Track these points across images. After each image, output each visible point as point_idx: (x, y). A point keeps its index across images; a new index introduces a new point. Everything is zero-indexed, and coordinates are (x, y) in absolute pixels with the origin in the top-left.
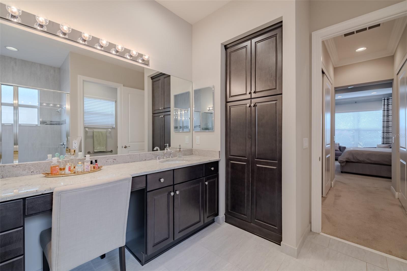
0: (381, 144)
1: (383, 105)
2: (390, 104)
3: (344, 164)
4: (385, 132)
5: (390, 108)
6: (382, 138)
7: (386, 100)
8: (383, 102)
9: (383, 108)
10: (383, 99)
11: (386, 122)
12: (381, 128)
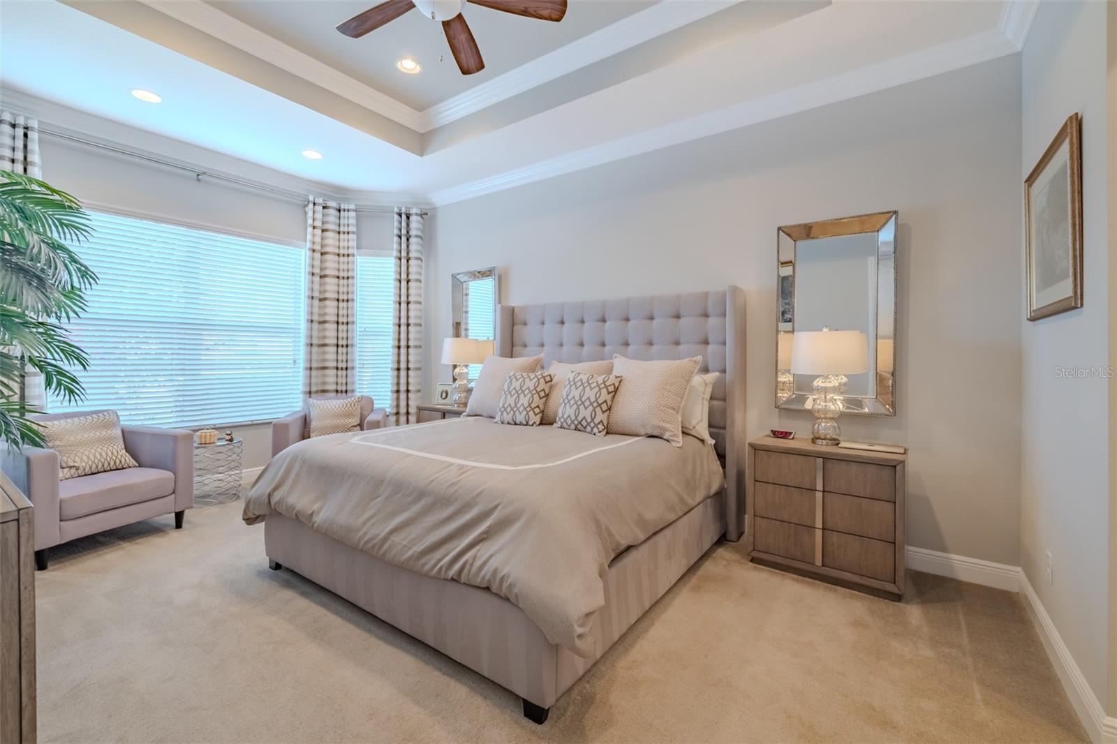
7: (319, 208)
12: (305, 327)
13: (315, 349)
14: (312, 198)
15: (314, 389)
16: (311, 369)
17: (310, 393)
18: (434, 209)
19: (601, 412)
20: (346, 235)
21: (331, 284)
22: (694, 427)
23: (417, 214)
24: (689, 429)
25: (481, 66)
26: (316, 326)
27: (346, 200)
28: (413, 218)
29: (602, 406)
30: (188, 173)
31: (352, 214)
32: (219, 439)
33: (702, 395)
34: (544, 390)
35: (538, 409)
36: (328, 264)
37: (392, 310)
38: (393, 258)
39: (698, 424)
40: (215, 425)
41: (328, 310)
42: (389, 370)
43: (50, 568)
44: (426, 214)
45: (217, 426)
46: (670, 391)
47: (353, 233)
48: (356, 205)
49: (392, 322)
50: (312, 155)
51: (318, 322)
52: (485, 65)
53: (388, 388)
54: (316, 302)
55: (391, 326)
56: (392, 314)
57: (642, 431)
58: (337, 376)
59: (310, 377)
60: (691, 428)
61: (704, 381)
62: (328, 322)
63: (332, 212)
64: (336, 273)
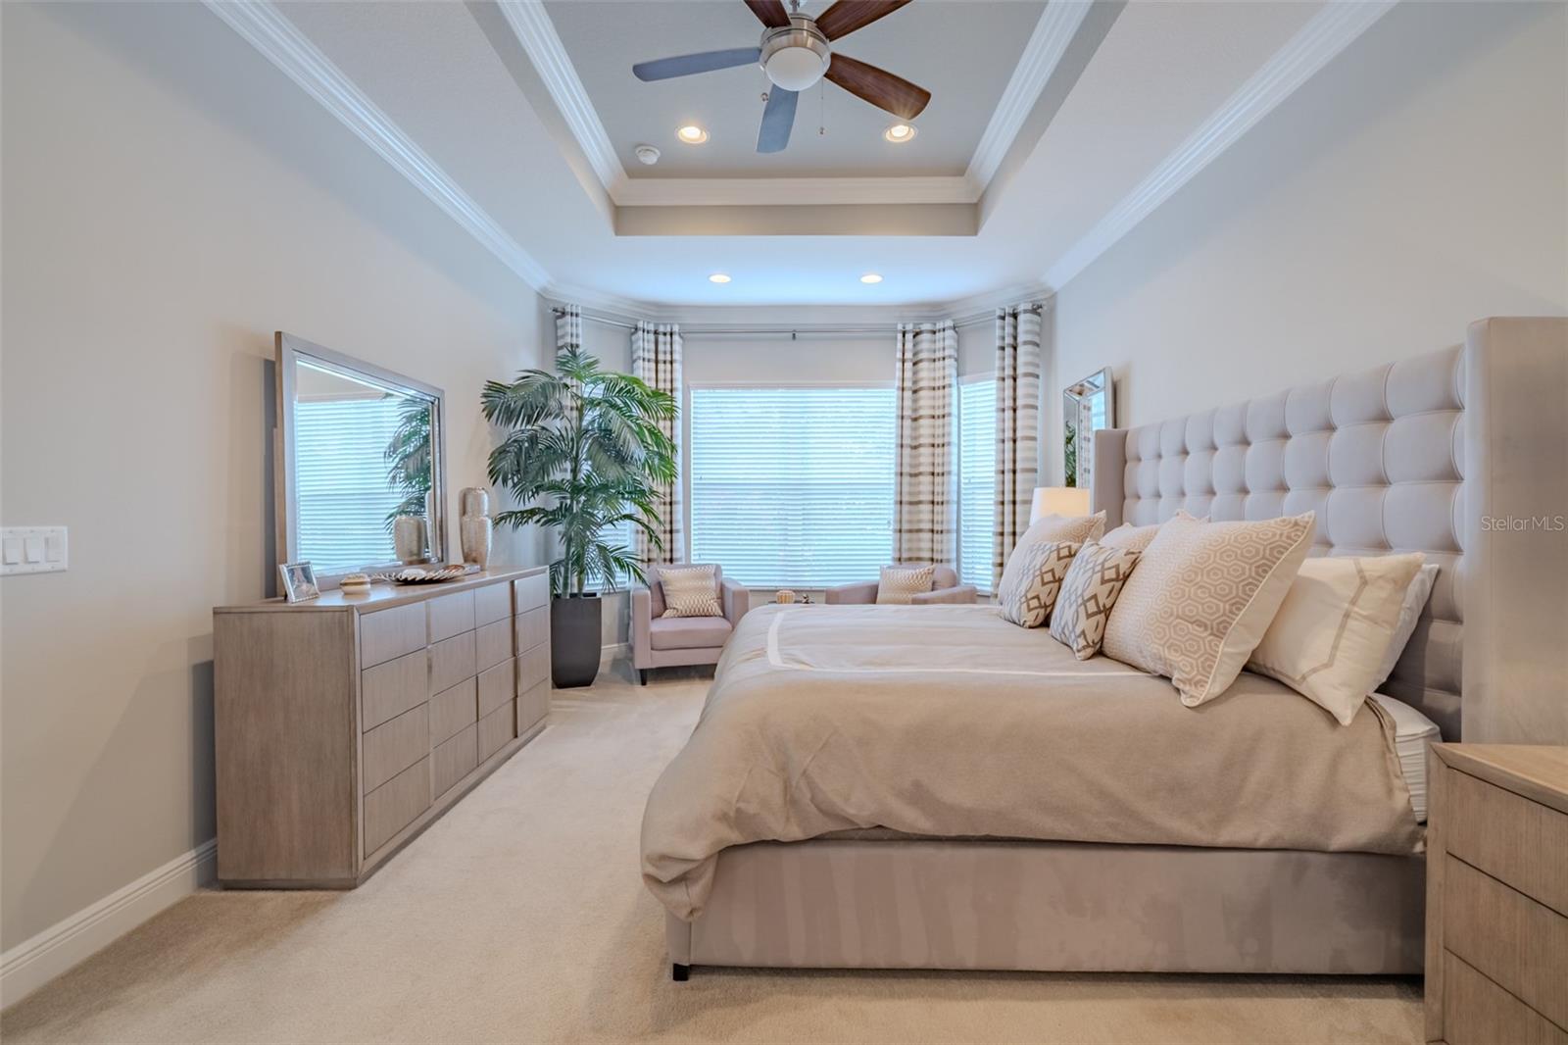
0: (890, 563)
1: (899, 360)
3: (693, 893)
5: (922, 379)
7: (909, 336)
8: (899, 347)
9: (898, 374)
10: (899, 330)
11: (910, 450)
12: (893, 481)
13: (906, 508)
14: (900, 327)
15: (905, 555)
16: (900, 531)
17: (900, 560)
18: (1054, 296)
19: (1084, 614)
20: (941, 362)
21: (925, 427)
22: (1304, 678)
23: (1026, 311)
24: (1293, 680)
25: (927, 96)
26: (906, 479)
27: (943, 317)
28: (1021, 318)
29: (1088, 604)
30: (785, 334)
31: (949, 333)
33: (1346, 605)
34: (1052, 571)
35: (1036, 600)
36: (922, 403)
37: (993, 453)
38: (995, 381)
39: (1315, 671)
41: (922, 460)
42: (991, 534)
43: (649, 684)
44: (1041, 307)
46: (1201, 587)
47: (950, 357)
48: (954, 320)
49: (993, 469)
50: (872, 279)
51: (907, 474)
52: (930, 92)
53: (989, 559)
54: (907, 451)
55: (993, 474)
56: (994, 458)
57: (1150, 665)
58: (933, 541)
59: (900, 540)
60: (1298, 678)
61: (1360, 571)
62: (920, 474)
63: (925, 337)
64: (931, 412)
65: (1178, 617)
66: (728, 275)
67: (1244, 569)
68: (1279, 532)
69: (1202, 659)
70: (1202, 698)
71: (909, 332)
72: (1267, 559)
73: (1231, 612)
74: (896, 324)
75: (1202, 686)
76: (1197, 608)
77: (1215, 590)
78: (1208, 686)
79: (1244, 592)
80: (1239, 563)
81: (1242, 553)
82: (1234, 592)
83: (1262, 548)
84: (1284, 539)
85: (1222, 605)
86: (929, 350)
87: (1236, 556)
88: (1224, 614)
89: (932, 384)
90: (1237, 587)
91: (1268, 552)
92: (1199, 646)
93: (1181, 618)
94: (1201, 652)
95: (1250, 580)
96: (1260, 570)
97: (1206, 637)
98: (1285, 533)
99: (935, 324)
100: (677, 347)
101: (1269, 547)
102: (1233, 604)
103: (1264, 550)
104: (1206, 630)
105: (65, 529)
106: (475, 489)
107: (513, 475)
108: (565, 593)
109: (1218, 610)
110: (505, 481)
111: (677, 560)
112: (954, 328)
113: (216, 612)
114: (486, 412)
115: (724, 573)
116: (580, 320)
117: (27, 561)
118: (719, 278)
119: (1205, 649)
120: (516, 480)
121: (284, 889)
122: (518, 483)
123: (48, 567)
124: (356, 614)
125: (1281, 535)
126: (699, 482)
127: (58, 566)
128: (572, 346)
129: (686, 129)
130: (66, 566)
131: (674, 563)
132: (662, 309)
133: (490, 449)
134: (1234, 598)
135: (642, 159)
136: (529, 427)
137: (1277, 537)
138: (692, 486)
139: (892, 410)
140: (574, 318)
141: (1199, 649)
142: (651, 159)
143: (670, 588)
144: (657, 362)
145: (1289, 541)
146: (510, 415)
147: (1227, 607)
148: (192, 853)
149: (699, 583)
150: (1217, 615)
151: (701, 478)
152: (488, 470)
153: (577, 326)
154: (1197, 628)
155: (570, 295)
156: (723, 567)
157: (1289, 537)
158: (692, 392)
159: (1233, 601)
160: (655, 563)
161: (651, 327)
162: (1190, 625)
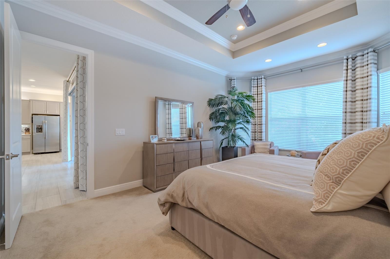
1: (345, 70)
2: (357, 66)
4: (348, 121)
5: (357, 75)
6: (343, 133)
7: (350, 60)
8: (345, 64)
9: (345, 75)
10: (345, 59)
11: (350, 103)
12: (341, 115)
13: (348, 125)
14: (345, 57)
16: (345, 133)
20: (367, 66)
21: (359, 93)
26: (348, 114)
27: (368, 48)
31: (371, 54)
32: (297, 155)
36: (357, 84)
40: (296, 150)
41: (357, 106)
45: (296, 151)
47: (371, 63)
48: (373, 48)
62: (357, 112)
63: (359, 59)
64: (362, 87)
65: (321, 172)
66: (271, 59)
67: (351, 153)
68: (373, 135)
69: (324, 192)
70: (317, 209)
71: (349, 58)
72: (364, 149)
73: (343, 173)
74: (343, 57)
75: (321, 204)
76: (328, 169)
77: (337, 161)
78: (324, 205)
79: (350, 164)
80: (350, 150)
81: (352, 145)
82: (345, 164)
83: (362, 143)
84: (375, 139)
85: (339, 169)
86: (360, 63)
87: (350, 146)
88: (339, 174)
89: (362, 76)
90: (347, 162)
91: (364, 145)
92: (324, 186)
93: (322, 173)
94: (324, 189)
95: (354, 159)
96: (360, 155)
97: (328, 183)
98: (377, 136)
99: (364, 52)
100: (263, 82)
101: (365, 143)
102: (344, 170)
103: (363, 144)
104: (330, 180)
105: (124, 129)
106: (200, 122)
107: (214, 119)
108: (228, 146)
109: (336, 171)
110: (213, 120)
111: (262, 140)
112: (374, 51)
113: (144, 143)
114: (208, 105)
115: (275, 144)
116: (235, 80)
117: (119, 134)
118: (268, 61)
119: (327, 189)
120: (215, 120)
121: (149, 189)
122: (216, 120)
123: (122, 134)
124: (155, 145)
125: (374, 137)
126: (271, 118)
127: (123, 134)
128: (233, 87)
129: (239, 27)
130: (124, 134)
131: (262, 141)
132: (260, 72)
133: (209, 113)
134: (345, 167)
135: (233, 39)
136: (218, 108)
137: (372, 138)
138: (269, 120)
139: (342, 89)
140: (234, 80)
141: (324, 187)
142: (235, 38)
143: (256, 147)
144: (257, 87)
145: (378, 140)
146: (213, 106)
147: (341, 171)
148: (142, 180)
149: (264, 147)
150: (335, 174)
151: (271, 117)
152: (209, 118)
153: (234, 82)
154: (326, 178)
155: (234, 75)
156: (274, 143)
157: (378, 138)
158: (269, 93)
159: (345, 168)
160: (257, 140)
161: (256, 78)
162: (324, 176)
